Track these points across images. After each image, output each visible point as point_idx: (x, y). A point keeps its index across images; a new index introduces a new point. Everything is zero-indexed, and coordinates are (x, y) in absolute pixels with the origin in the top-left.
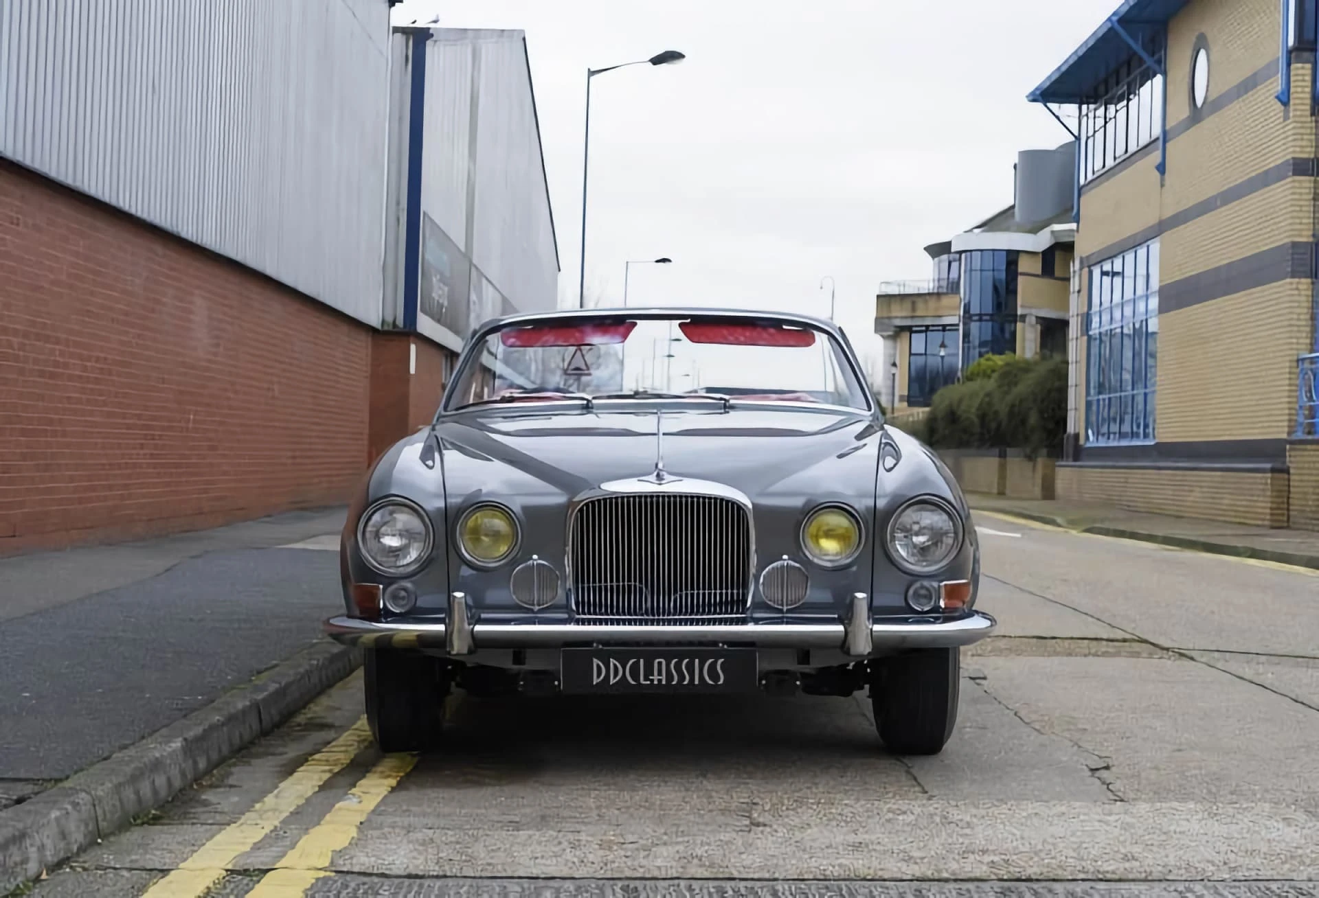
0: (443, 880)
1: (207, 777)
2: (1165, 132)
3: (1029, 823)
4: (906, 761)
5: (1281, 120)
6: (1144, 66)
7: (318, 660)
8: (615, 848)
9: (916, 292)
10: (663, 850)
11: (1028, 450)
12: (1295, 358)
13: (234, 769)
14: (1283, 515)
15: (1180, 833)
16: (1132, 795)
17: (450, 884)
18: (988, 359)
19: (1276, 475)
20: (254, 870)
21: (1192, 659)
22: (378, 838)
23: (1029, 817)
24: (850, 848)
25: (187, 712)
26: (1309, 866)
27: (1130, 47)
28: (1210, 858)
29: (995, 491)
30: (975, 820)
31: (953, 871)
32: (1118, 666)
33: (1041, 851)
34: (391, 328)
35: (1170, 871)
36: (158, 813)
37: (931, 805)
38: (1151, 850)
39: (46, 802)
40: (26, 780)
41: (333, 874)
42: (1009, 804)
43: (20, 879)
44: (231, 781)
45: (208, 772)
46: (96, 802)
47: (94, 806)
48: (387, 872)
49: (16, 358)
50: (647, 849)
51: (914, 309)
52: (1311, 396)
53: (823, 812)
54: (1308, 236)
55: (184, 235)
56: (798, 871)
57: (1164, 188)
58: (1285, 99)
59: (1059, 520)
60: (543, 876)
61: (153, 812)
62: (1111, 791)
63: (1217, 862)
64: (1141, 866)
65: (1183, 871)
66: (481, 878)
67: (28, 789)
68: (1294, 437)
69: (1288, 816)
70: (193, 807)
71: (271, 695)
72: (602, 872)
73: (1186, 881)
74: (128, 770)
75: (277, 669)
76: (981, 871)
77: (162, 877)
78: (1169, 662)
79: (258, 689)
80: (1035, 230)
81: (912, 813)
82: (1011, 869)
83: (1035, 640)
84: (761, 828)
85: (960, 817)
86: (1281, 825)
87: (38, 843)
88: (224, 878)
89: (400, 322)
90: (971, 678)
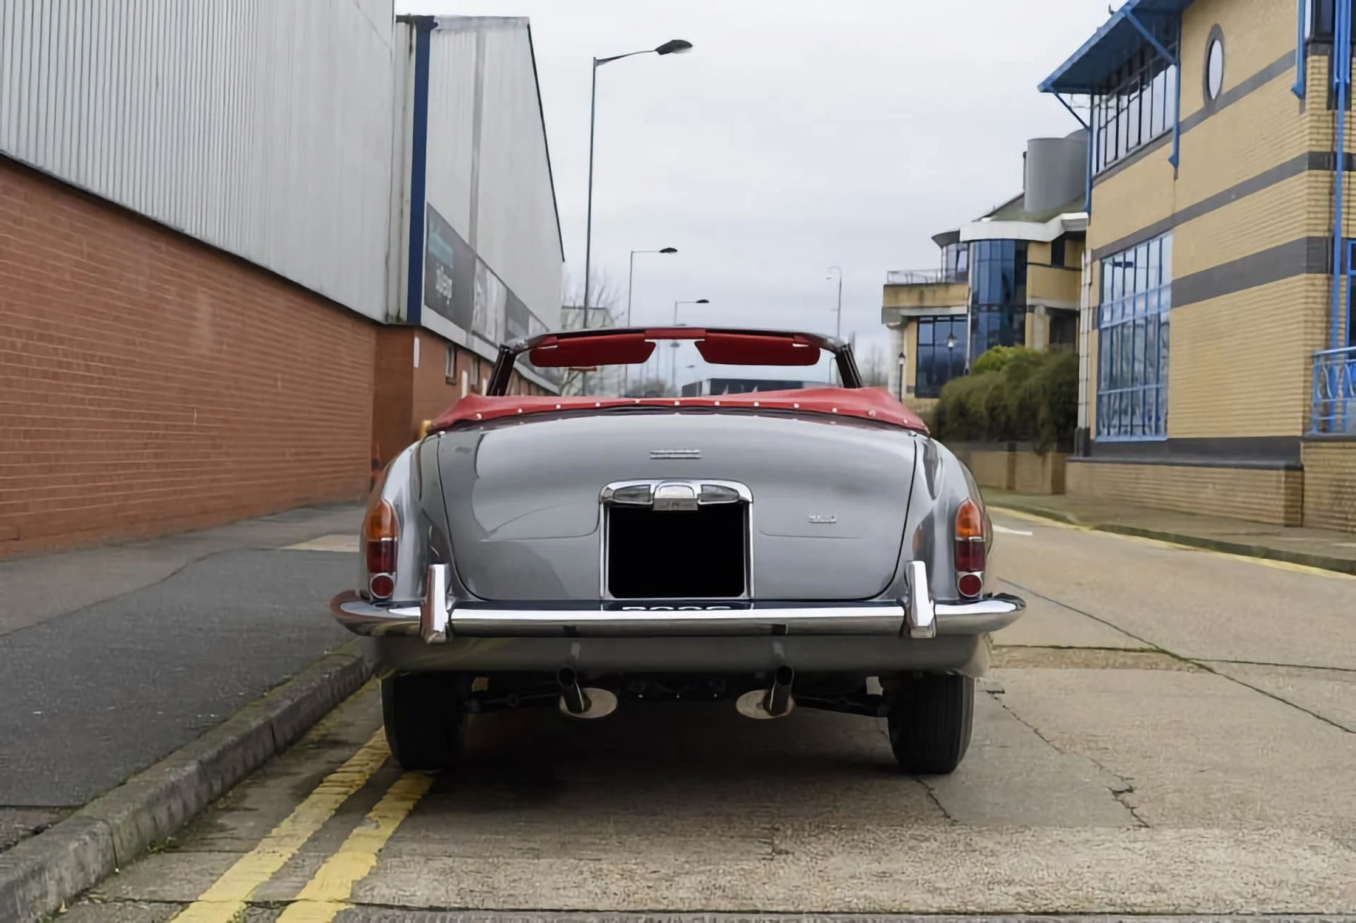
0: (466, 912)
1: (222, 799)
2: (1178, 124)
3: (1054, 851)
4: (926, 782)
5: (1297, 113)
6: (1158, 57)
7: (330, 674)
8: (637, 878)
9: (923, 281)
10: (687, 881)
11: (1038, 446)
12: (1310, 355)
13: (249, 791)
14: (1297, 513)
15: (1207, 861)
16: (1156, 821)
17: (473, 917)
18: (997, 351)
19: (1291, 473)
20: (274, 903)
21: (1210, 670)
22: (399, 867)
23: (1052, 845)
24: (875, 878)
25: (201, 731)
26: (1339, 898)
27: (1142, 37)
28: (1238, 889)
29: (1004, 484)
30: (998, 847)
31: (980, 903)
32: (1137, 679)
33: (1067, 881)
34: (394, 322)
35: (1199, 904)
36: (174, 839)
37: (954, 830)
38: (1178, 881)
39: (62, 833)
40: (44, 808)
41: (353, 907)
42: (1033, 828)
43: (39, 913)
44: (247, 803)
45: (223, 794)
46: (114, 831)
47: (111, 835)
48: (408, 904)
49: (19, 359)
50: (669, 879)
51: (921, 298)
52: (1326, 393)
53: (844, 839)
54: (1324, 231)
55: (188, 232)
56: (823, 904)
57: (1177, 181)
58: (1301, 92)
59: (1070, 517)
60: (566, 908)
61: (169, 838)
62: (1135, 816)
63: (1245, 894)
64: (1169, 899)
65: (1211, 904)
66: (503, 910)
67: (43, 818)
68: (1308, 434)
69: (1314, 844)
70: (210, 832)
71: (284, 713)
72: (626, 903)
73: (1214, 914)
74: (144, 796)
75: (289, 684)
76: (1008, 903)
77: (182, 911)
78: (1188, 675)
79: (271, 706)
80: (1044, 220)
81: (936, 840)
82: (1038, 901)
83: (1052, 650)
84: (784, 856)
85: (983, 845)
86: (1308, 853)
87: (57, 876)
88: (244, 910)
89: (404, 315)
90: (989, 692)
